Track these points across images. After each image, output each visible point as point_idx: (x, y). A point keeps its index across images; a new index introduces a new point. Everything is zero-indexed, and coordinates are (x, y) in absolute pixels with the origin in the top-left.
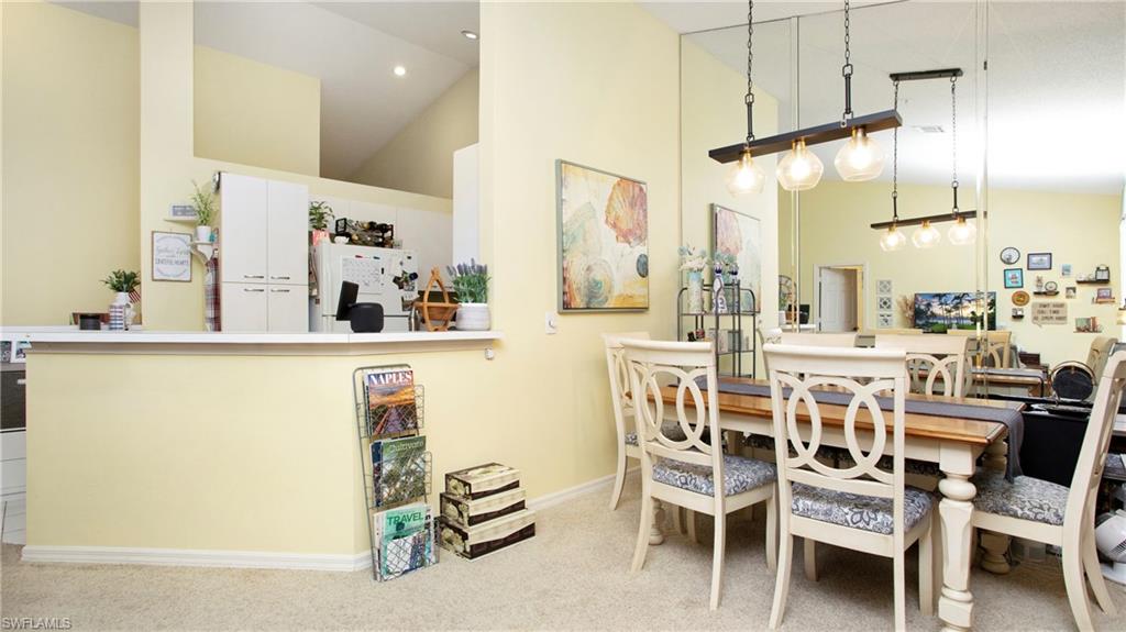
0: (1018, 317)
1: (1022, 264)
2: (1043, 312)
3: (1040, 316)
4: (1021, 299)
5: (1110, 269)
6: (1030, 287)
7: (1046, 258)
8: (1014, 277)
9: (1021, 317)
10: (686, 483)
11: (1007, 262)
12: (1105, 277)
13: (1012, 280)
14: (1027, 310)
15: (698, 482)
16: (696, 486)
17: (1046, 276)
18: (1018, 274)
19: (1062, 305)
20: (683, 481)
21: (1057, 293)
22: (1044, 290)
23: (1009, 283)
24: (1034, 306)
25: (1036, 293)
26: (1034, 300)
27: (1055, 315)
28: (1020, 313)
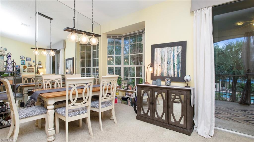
0: (24, 71)
1: (25, 60)
2: (29, 70)
3: (29, 71)
4: (25, 67)
5: (41, 62)
6: (27, 65)
7: (30, 59)
8: (23, 62)
9: (25, 71)
10: (80, 113)
11: (22, 59)
12: (40, 63)
13: (23, 63)
14: (26, 70)
15: (83, 111)
16: (82, 112)
17: (30, 62)
18: (24, 62)
19: (33, 69)
20: (79, 113)
21: (32, 66)
22: (30, 65)
23: (22, 64)
24: (27, 69)
25: (28, 66)
26: (28, 67)
27: (32, 71)
28: (25, 70)
